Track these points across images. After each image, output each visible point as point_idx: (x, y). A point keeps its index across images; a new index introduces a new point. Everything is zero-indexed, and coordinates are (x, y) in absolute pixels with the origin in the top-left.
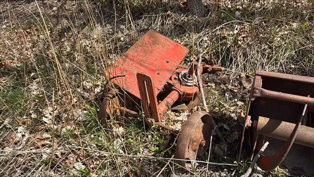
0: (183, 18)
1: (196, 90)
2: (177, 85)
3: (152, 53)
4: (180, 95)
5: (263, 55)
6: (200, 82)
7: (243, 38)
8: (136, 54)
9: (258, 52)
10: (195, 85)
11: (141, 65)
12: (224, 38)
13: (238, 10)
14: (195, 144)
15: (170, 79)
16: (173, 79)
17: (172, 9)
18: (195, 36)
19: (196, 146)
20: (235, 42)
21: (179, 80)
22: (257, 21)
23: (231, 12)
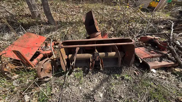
0: (48, 27)
1: (50, 52)
2: (42, 51)
3: (28, 41)
4: (44, 55)
5: (77, 36)
6: (52, 48)
7: (70, 31)
8: (19, 43)
9: (75, 35)
10: (50, 50)
11: (22, 47)
12: (64, 32)
13: (68, 22)
14: (47, 70)
15: (39, 50)
16: (40, 50)
17: (43, 23)
18: (54, 33)
19: (48, 71)
20: (67, 33)
21: (42, 49)
22: (74, 25)
23: (66, 23)
